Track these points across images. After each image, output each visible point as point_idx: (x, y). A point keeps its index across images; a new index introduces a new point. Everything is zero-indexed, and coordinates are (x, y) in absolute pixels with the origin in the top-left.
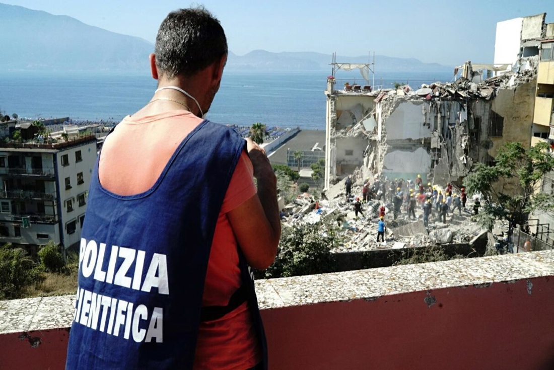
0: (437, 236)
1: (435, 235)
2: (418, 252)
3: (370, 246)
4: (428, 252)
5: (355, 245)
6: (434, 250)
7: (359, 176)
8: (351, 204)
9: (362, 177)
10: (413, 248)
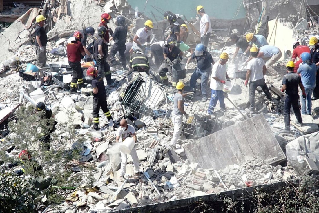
0: (307, 151)
1: (302, 148)
2: (265, 197)
3: (137, 195)
4: (291, 196)
5: (96, 195)
6: (305, 191)
7: (59, 10)
8: (60, 88)
9: (69, 13)
10: (252, 189)
